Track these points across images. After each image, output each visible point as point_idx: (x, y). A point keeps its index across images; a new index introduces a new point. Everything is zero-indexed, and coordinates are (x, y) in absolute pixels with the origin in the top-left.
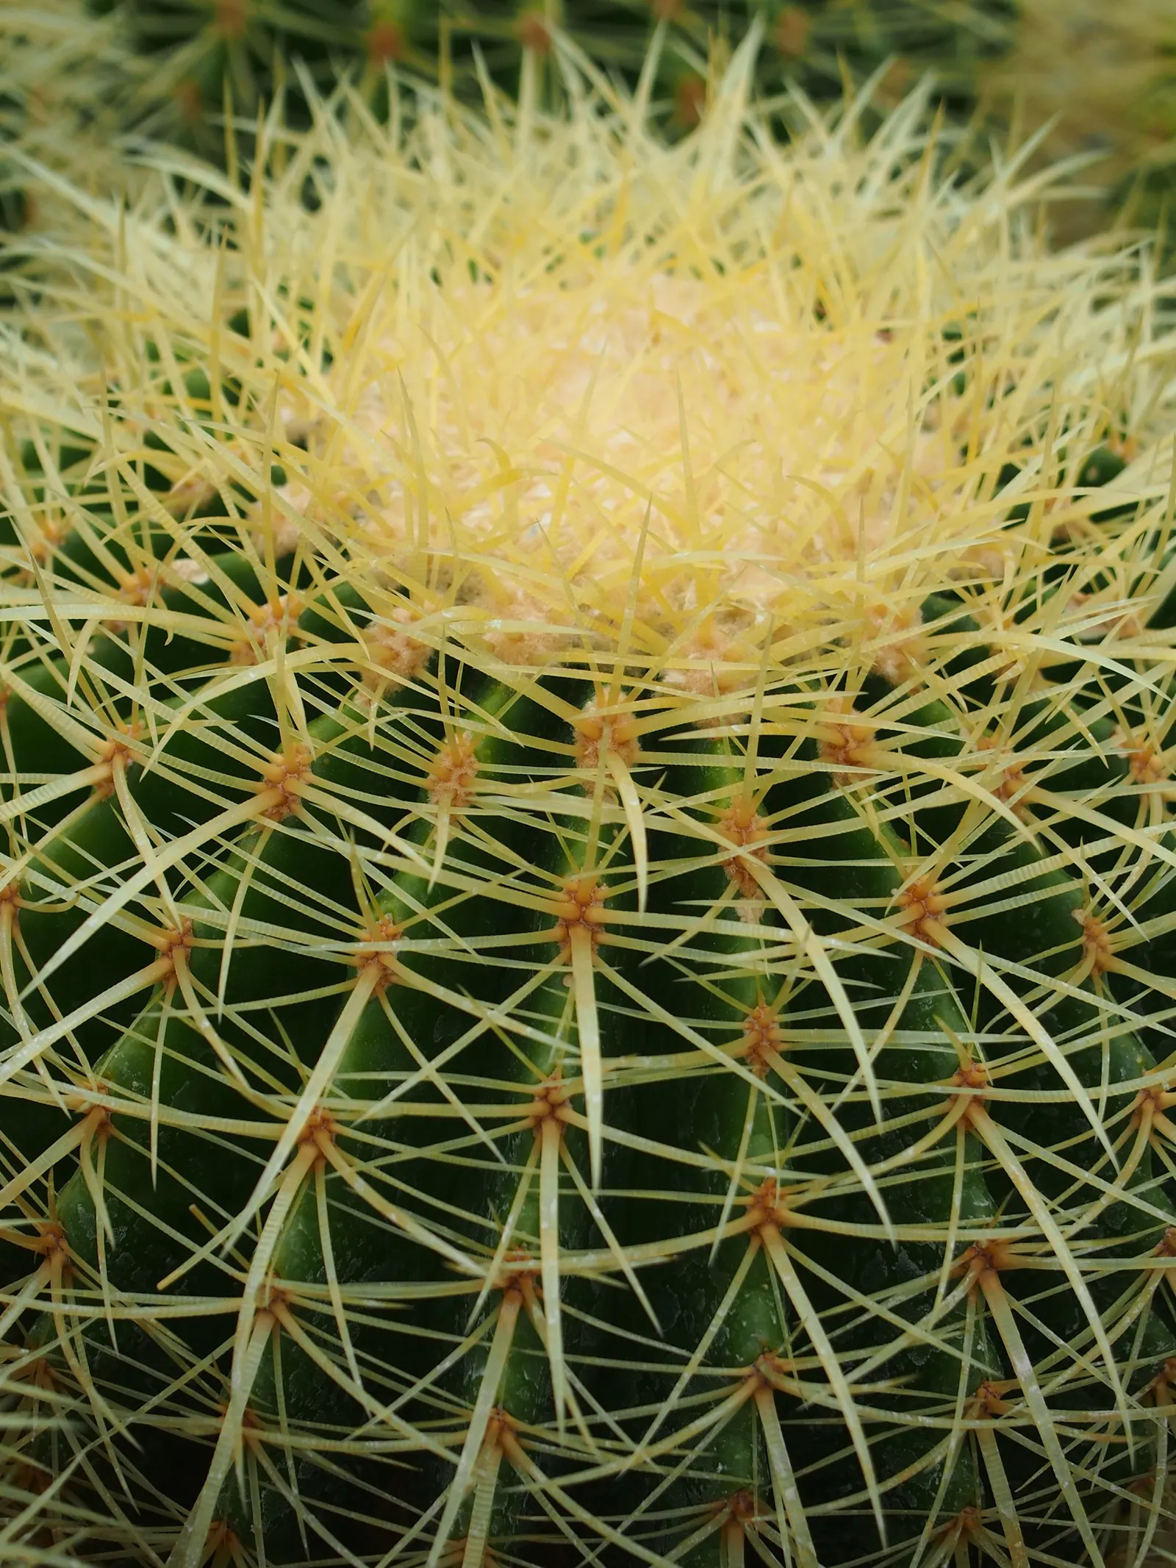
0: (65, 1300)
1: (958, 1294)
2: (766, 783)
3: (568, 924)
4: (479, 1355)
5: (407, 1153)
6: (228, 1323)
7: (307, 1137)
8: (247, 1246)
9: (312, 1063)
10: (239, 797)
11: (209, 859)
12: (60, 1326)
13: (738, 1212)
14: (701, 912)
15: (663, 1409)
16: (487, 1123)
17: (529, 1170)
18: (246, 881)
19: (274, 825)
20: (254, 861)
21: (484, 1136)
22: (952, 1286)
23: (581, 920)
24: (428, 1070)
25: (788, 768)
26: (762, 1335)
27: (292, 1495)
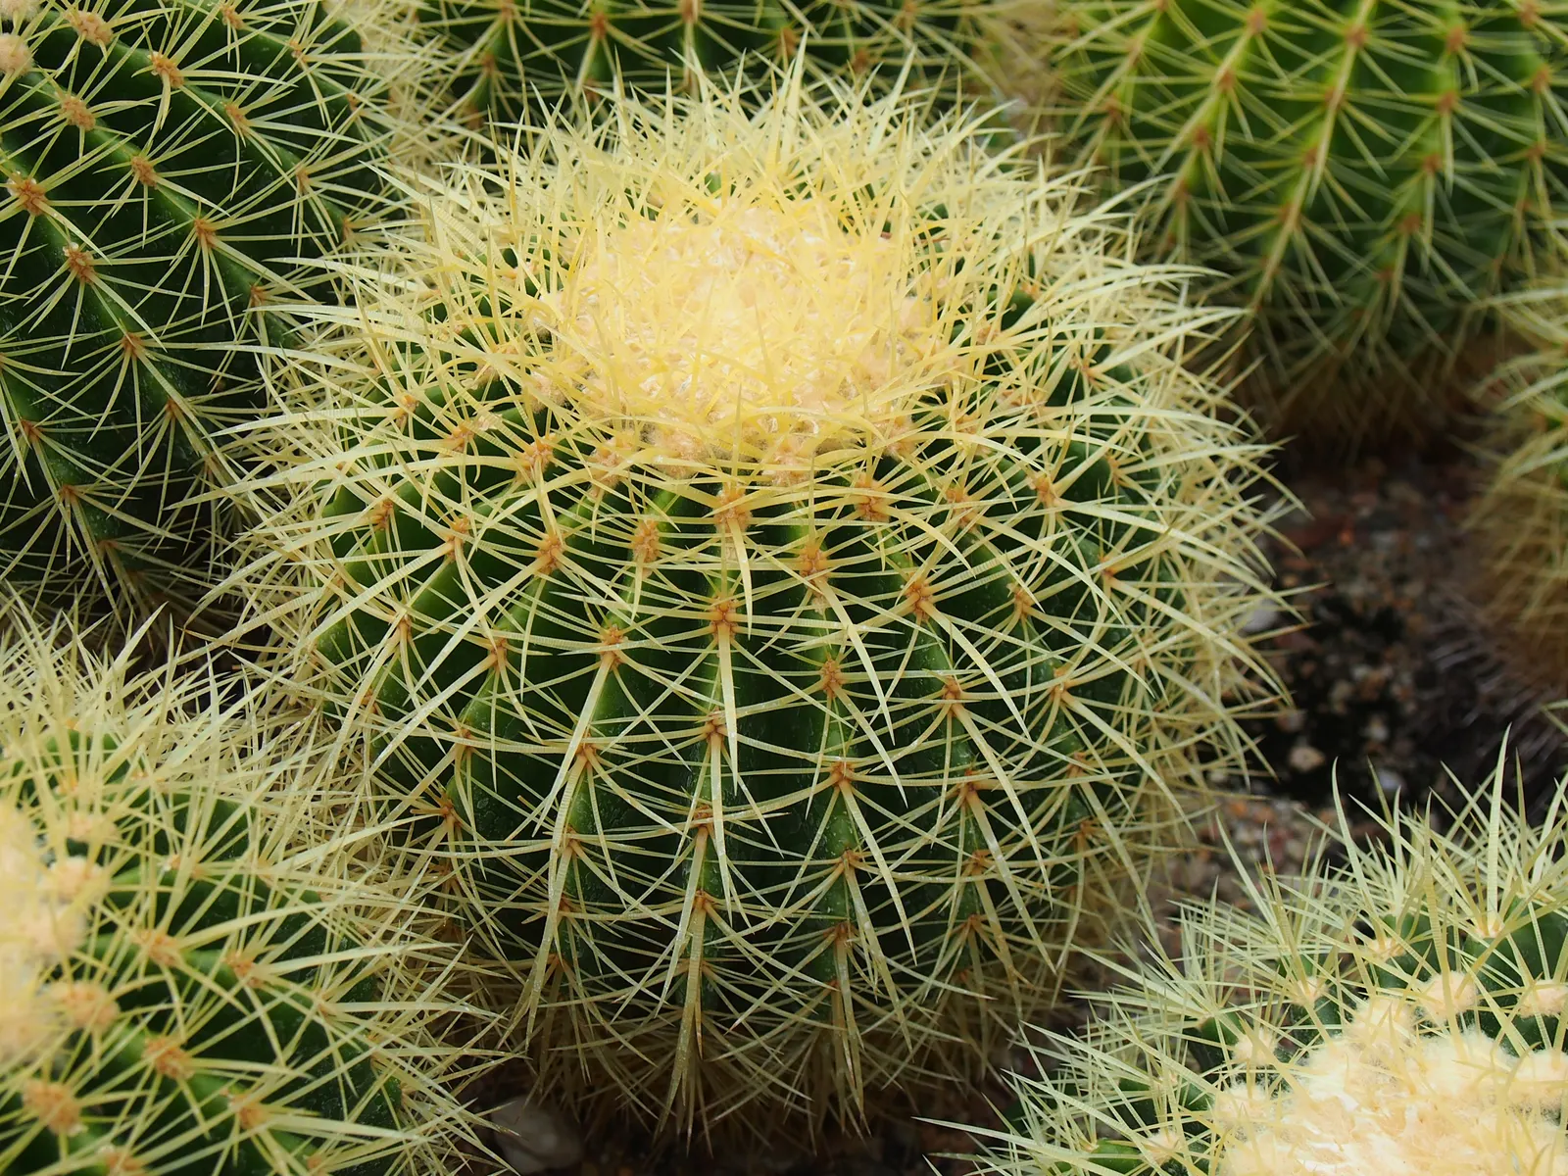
0: (458, 849)
1: (953, 810)
2: (823, 533)
3: (717, 624)
4: (686, 864)
5: (640, 759)
6: (545, 855)
7: (581, 752)
8: (553, 814)
9: (578, 713)
10: (527, 561)
11: (511, 600)
12: (455, 864)
13: (823, 777)
14: (790, 615)
15: (793, 885)
16: (673, 742)
17: (704, 764)
18: (533, 611)
19: (546, 577)
20: (536, 601)
21: (673, 749)
22: (948, 805)
23: (724, 620)
24: (644, 716)
25: (833, 524)
26: (845, 841)
27: (591, 943)
